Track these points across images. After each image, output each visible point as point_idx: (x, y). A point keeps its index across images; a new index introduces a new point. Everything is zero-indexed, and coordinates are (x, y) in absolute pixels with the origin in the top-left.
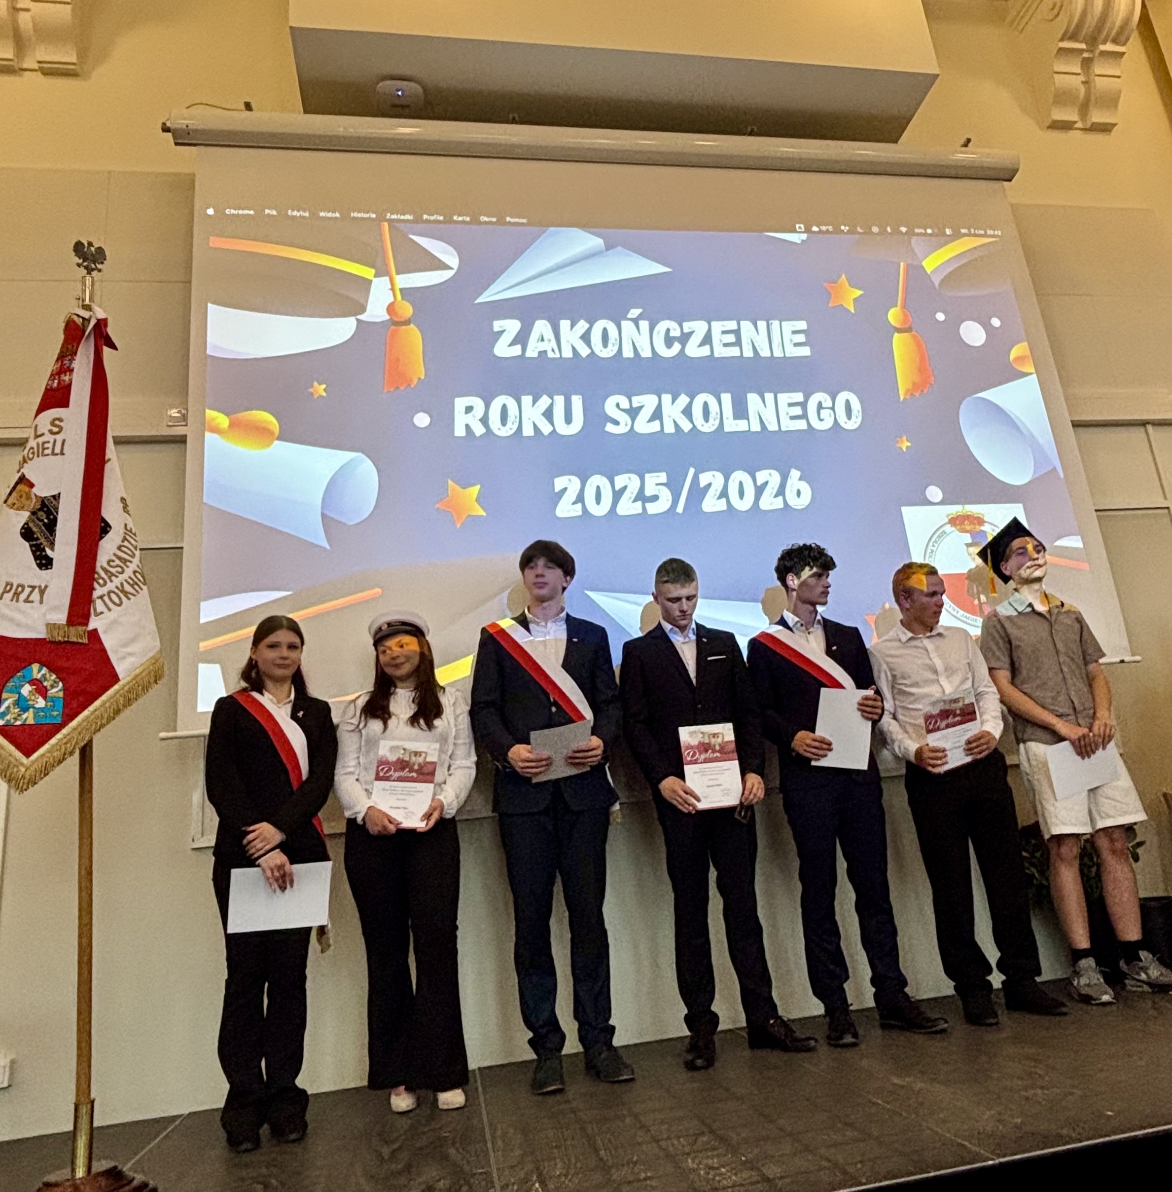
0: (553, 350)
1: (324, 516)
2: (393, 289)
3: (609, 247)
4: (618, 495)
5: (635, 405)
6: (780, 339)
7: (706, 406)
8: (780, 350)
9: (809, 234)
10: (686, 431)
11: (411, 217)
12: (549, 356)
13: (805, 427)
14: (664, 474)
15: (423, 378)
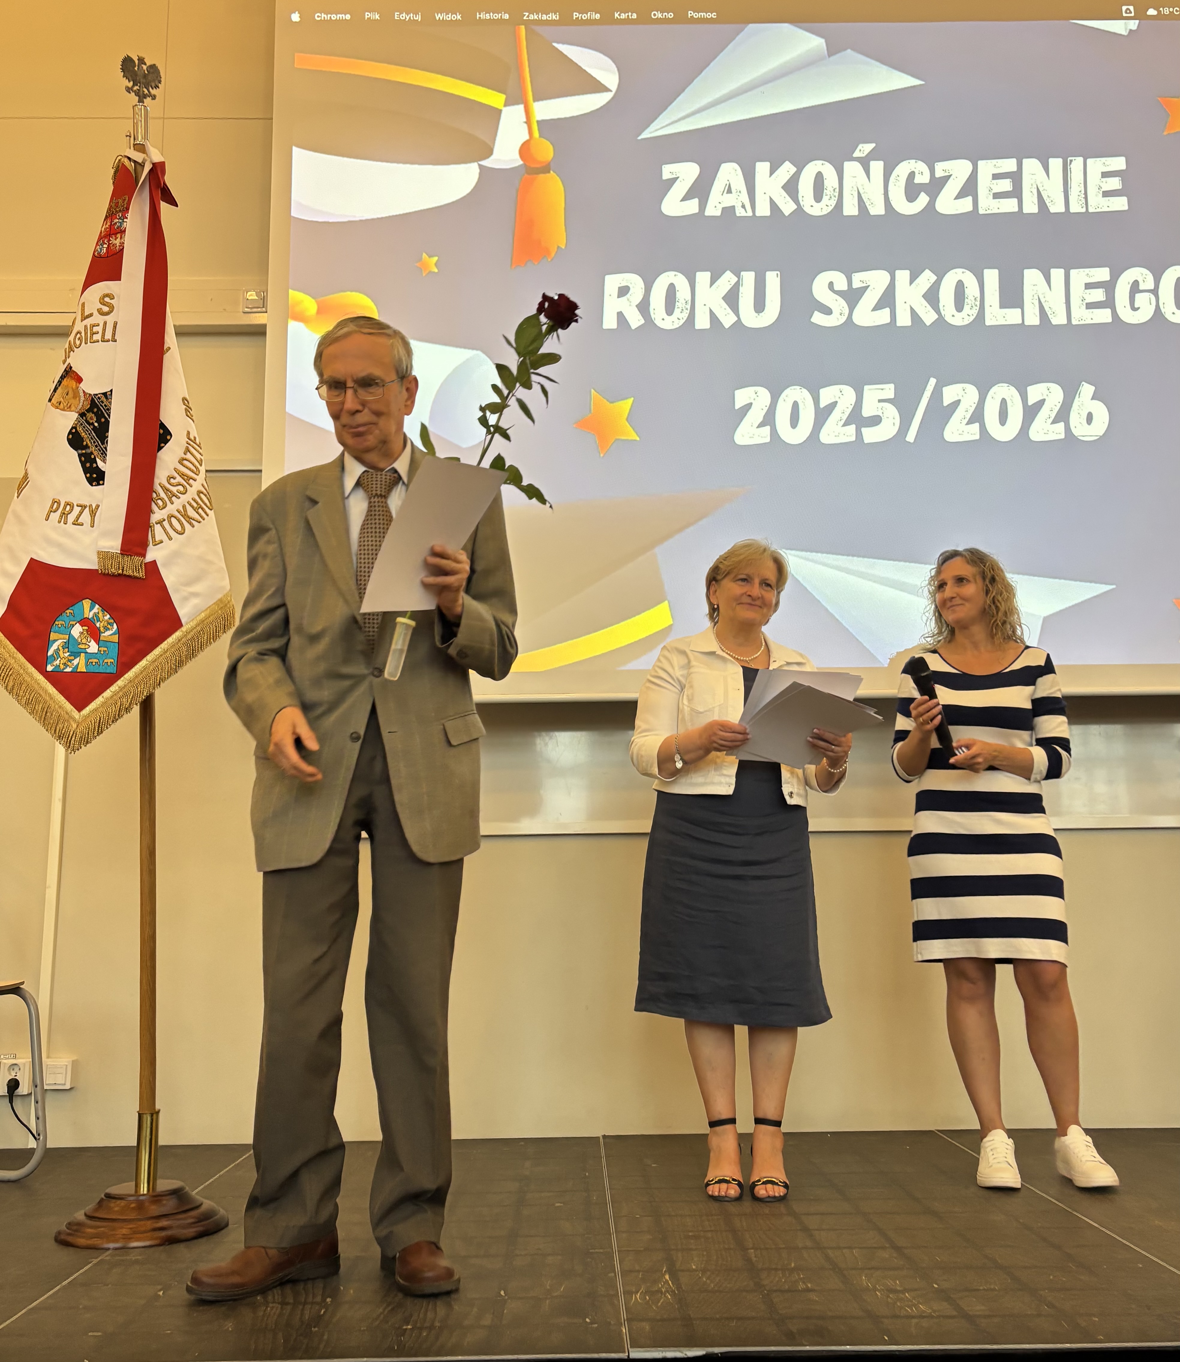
0: (743, 206)
1: (431, 434)
2: (528, 122)
4: (822, 415)
5: (856, 284)
6: (1082, 185)
7: (960, 288)
8: (1081, 203)
9: (1142, 21)
10: (928, 323)
11: (556, 17)
12: (738, 215)
13: (1109, 320)
14: (892, 386)
15: (563, 247)
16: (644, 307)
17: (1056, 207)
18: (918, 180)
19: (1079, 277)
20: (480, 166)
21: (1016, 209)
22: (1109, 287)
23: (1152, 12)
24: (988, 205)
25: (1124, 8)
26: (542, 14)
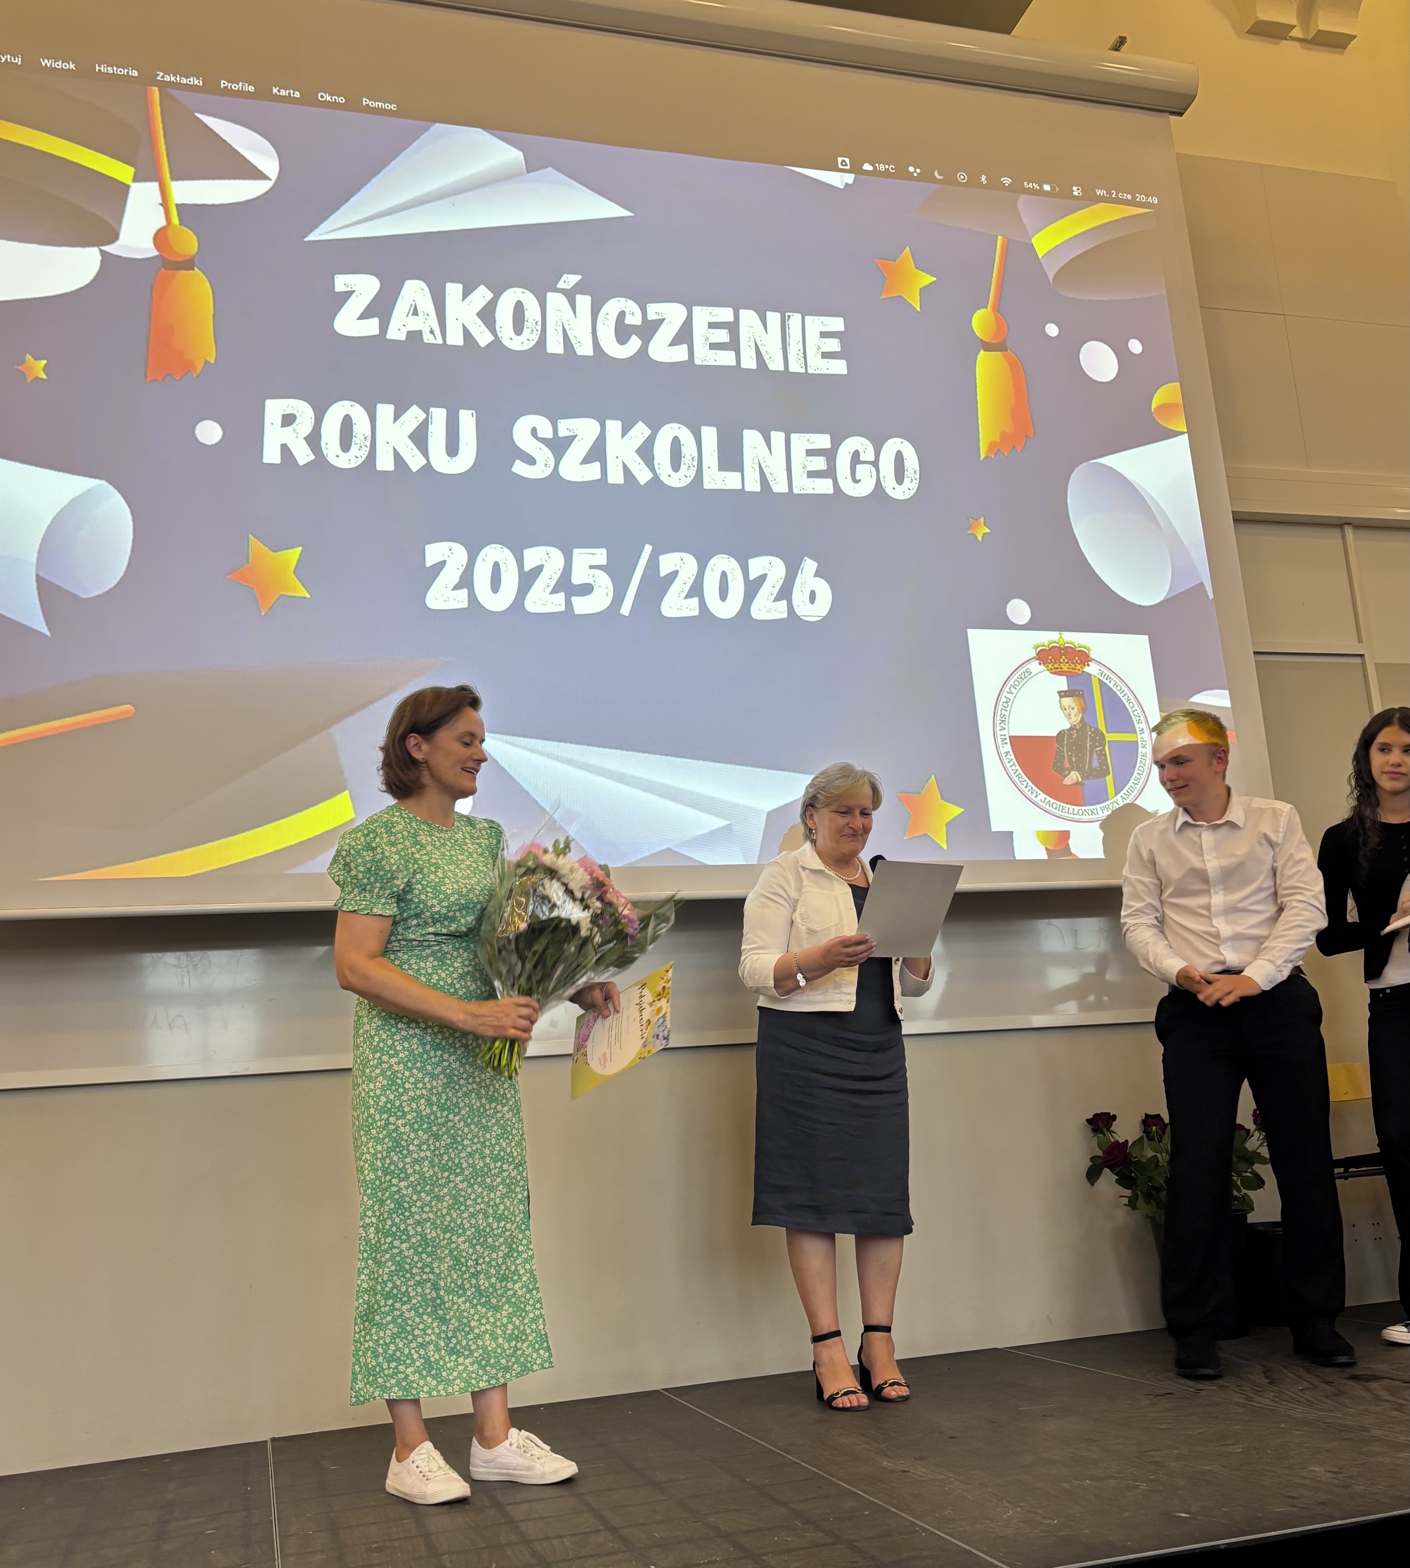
0: (432, 332)
1: (39, 579)
2: (165, 204)
3: (532, 165)
4: (527, 579)
5: (563, 433)
6: (801, 344)
7: (676, 445)
8: (800, 362)
9: (859, 176)
10: (642, 482)
11: (199, 82)
12: (426, 341)
13: (831, 491)
14: (604, 551)
15: (212, 361)
16: (314, 440)
17: (775, 364)
18: (629, 320)
19: (801, 442)
20: (102, 252)
21: (733, 363)
22: (830, 455)
23: (867, 167)
24: (704, 356)
25: (840, 159)
26: (180, 77)
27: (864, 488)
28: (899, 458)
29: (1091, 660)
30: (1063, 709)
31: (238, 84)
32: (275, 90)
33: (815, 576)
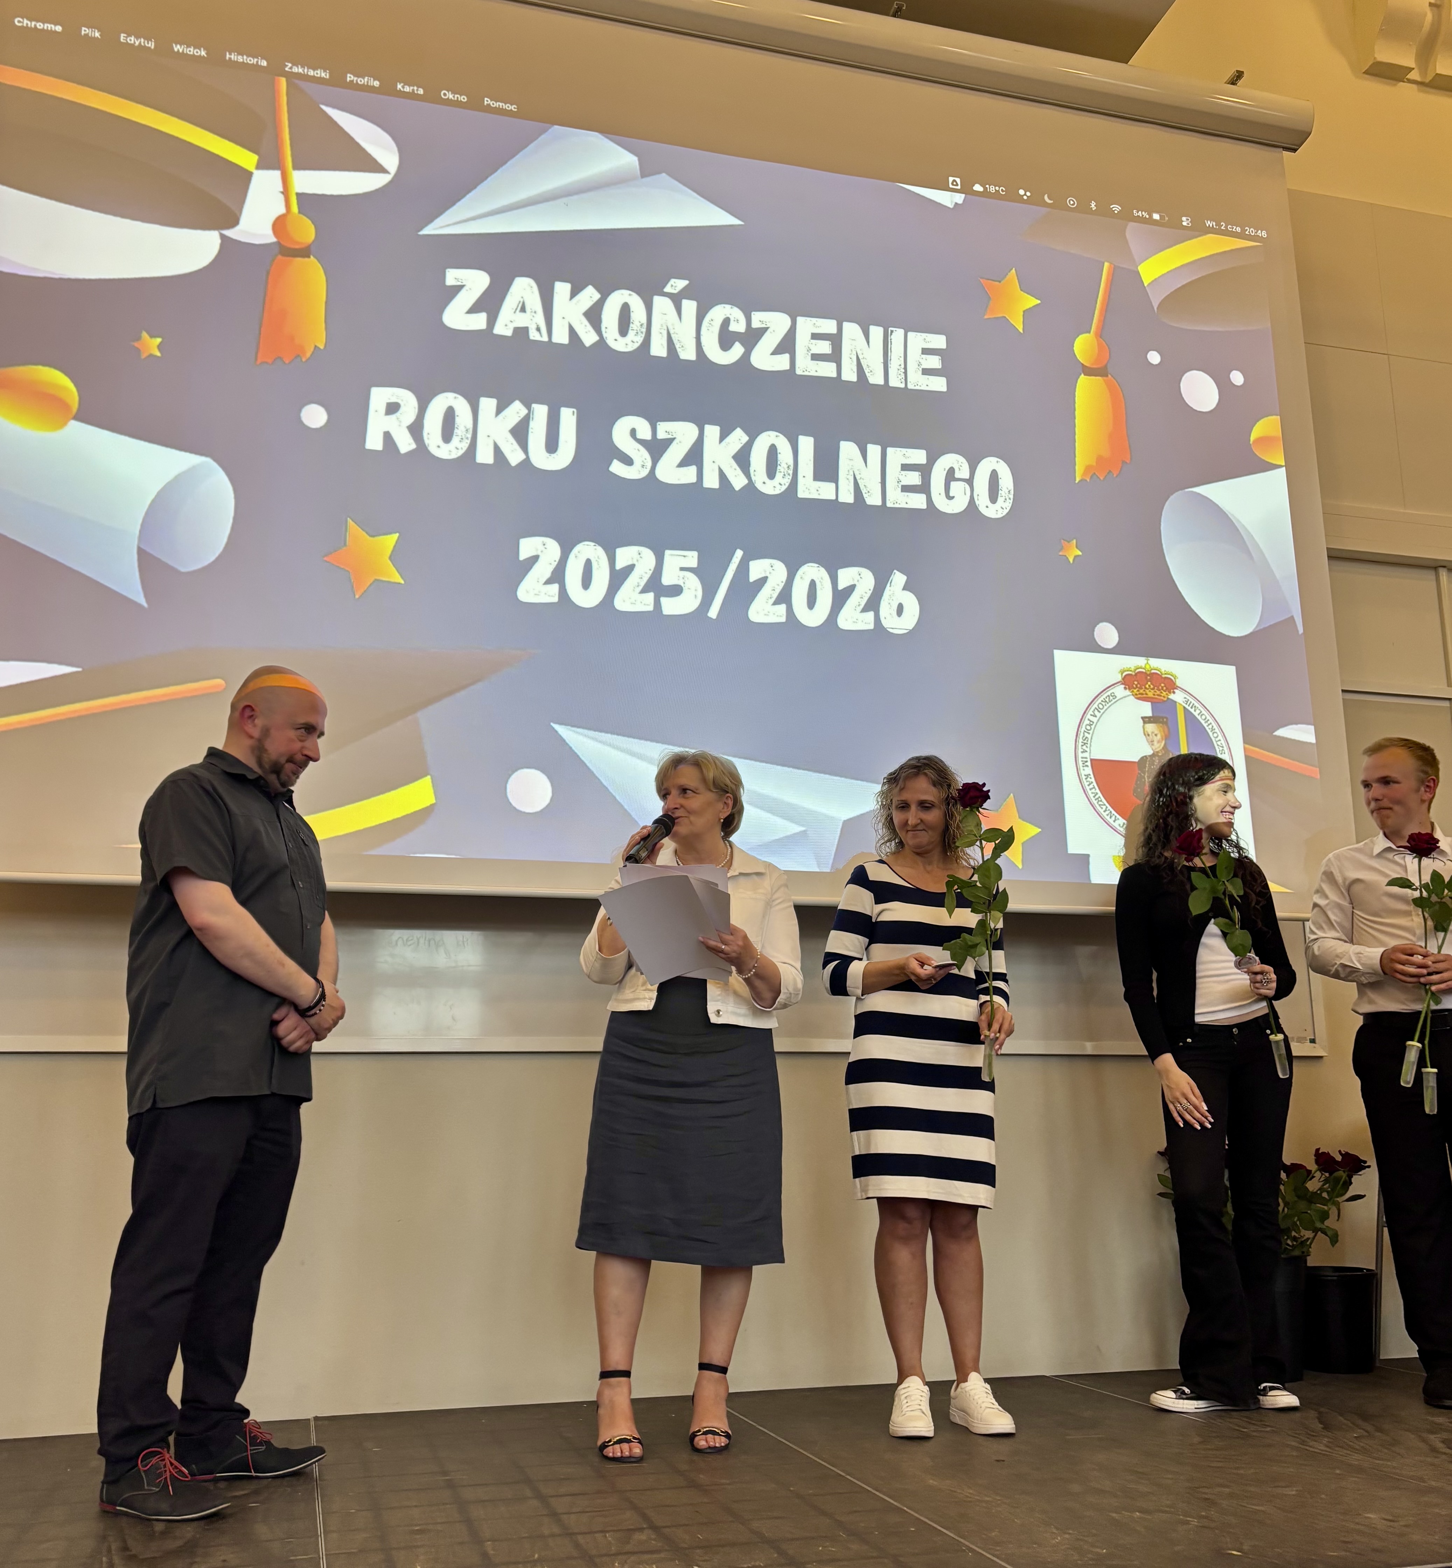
0: (538, 329)
1: (140, 551)
2: (286, 192)
3: (646, 171)
4: (618, 577)
5: (661, 435)
6: (902, 359)
7: (773, 453)
8: (900, 377)
9: (968, 196)
10: (737, 488)
11: (326, 75)
12: (531, 337)
13: (924, 506)
14: (695, 554)
15: (322, 347)
16: (416, 429)
17: (876, 378)
18: (733, 327)
19: (897, 456)
20: (223, 237)
21: (834, 374)
22: (925, 471)
23: (978, 188)
24: (806, 367)
25: (951, 179)
26: (308, 69)
27: (957, 505)
28: (994, 477)
29: (1177, 688)
30: (1146, 734)
31: (364, 78)
32: (399, 86)
33: (904, 589)
